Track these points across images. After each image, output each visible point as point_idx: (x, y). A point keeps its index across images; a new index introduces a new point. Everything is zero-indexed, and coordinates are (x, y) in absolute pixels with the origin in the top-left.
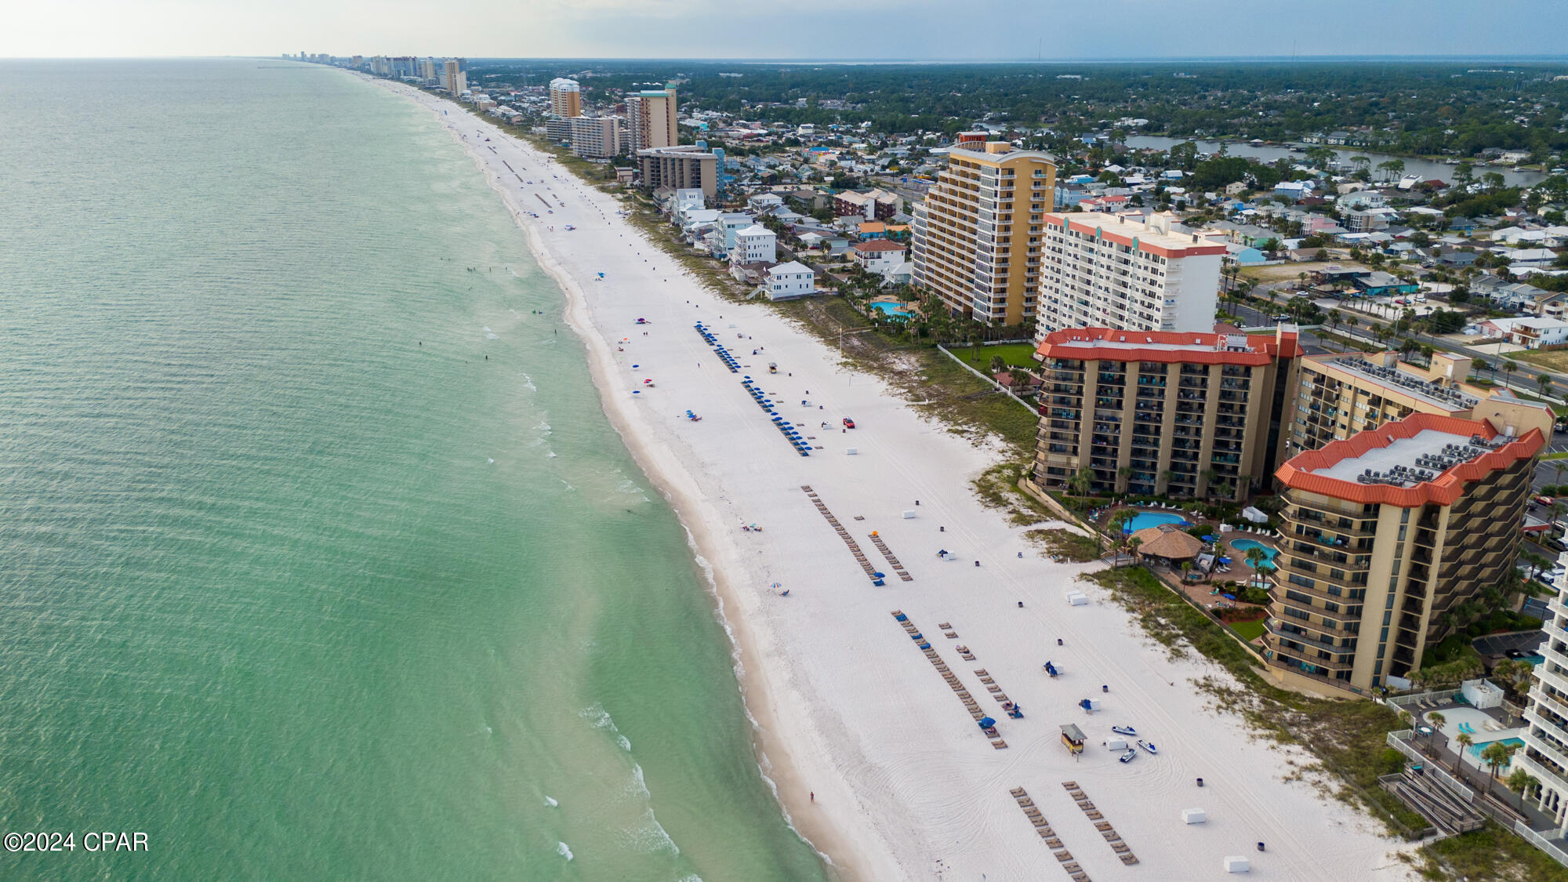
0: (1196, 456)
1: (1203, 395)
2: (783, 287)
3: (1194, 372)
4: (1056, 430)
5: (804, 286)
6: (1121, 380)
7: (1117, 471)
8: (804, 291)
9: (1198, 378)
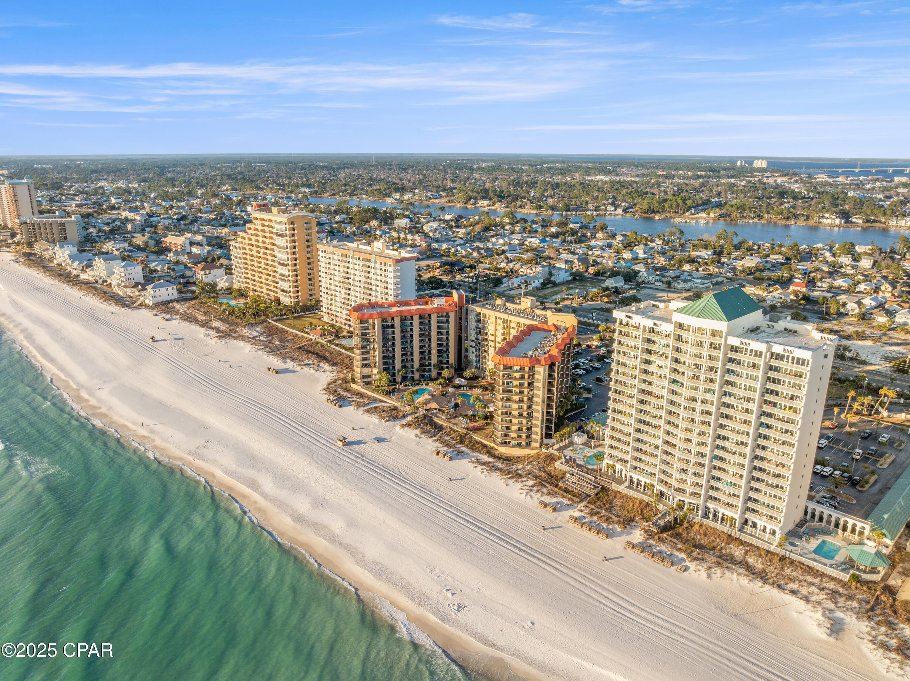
0: (430, 359)
1: (430, 329)
2: (158, 296)
3: (424, 318)
4: (365, 356)
5: (171, 295)
6: (393, 326)
7: (396, 372)
8: (171, 297)
9: (426, 321)
